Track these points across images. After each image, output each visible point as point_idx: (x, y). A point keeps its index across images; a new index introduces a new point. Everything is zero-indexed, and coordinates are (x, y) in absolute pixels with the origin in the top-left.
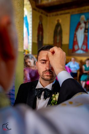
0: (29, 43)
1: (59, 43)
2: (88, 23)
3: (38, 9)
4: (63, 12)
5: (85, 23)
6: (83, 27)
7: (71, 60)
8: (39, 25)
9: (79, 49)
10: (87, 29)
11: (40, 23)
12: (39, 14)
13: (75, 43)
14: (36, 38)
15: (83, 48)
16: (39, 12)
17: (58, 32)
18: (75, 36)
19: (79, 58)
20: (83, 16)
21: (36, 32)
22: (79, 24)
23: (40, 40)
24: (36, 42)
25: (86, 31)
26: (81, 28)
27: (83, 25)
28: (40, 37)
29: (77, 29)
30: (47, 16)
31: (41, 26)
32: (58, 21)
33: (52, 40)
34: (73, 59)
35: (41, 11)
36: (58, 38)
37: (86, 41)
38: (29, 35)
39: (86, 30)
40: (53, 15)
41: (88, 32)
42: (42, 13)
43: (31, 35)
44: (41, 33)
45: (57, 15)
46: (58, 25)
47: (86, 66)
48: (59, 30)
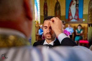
0: (38, 16)
1: (59, 15)
2: (78, 1)
6: (75, 3)
7: (67, 27)
8: (45, 4)
9: (72, 19)
10: (78, 5)
11: (45, 3)
13: (70, 14)
14: (43, 12)
15: (75, 18)
18: (70, 10)
19: (73, 25)
21: (43, 9)
22: (72, 1)
23: (46, 14)
24: (43, 15)
25: (77, 6)
26: (73, 5)
28: (46, 12)
29: (70, 5)
31: (46, 4)
33: (54, 13)
34: (69, 25)
36: (58, 12)
37: (77, 13)
38: (38, 11)
41: (78, 7)
43: (39, 11)
46: (58, 3)
47: (78, 30)
48: (58, 7)
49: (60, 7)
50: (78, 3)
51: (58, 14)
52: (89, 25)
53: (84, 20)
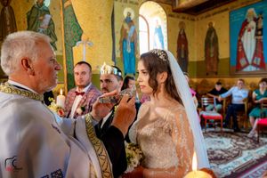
1: (214, 57)
3: (176, 14)
4: (217, 10)
5: (256, 20)
6: (253, 28)
9: (248, 64)
10: (261, 30)
11: (181, 33)
12: (178, 21)
13: (240, 54)
15: (255, 62)
16: (178, 17)
17: (211, 41)
18: (240, 44)
20: (251, 10)
22: (246, 23)
25: (260, 33)
26: (249, 30)
27: (252, 24)
30: (193, 20)
32: (210, 24)
33: (203, 54)
36: (212, 50)
39: (259, 31)
40: (202, 18)
41: (262, 35)
42: (184, 18)
44: (183, 46)
45: (209, 16)
46: (211, 31)
48: (211, 39)
49: (216, 40)
51: (212, 56)
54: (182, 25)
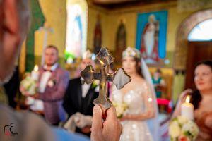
5: (155, 24)
8: (96, 26)
9: (147, 57)
20: (152, 16)
22: (148, 25)
23: (97, 44)
26: (150, 30)
27: (152, 27)
30: (107, 14)
31: (98, 28)
32: (122, 21)
35: (99, 8)
46: (122, 27)
50: (158, 28)
52: (177, 72)
53: (167, 62)
54: (99, 17)
